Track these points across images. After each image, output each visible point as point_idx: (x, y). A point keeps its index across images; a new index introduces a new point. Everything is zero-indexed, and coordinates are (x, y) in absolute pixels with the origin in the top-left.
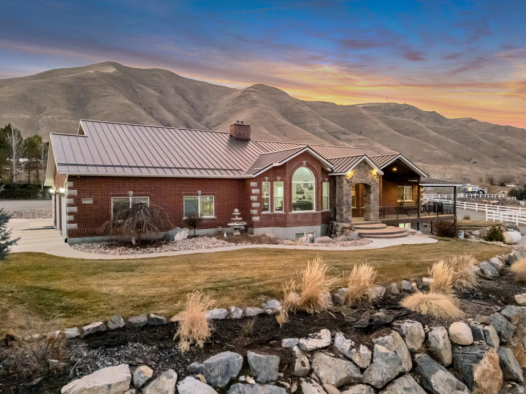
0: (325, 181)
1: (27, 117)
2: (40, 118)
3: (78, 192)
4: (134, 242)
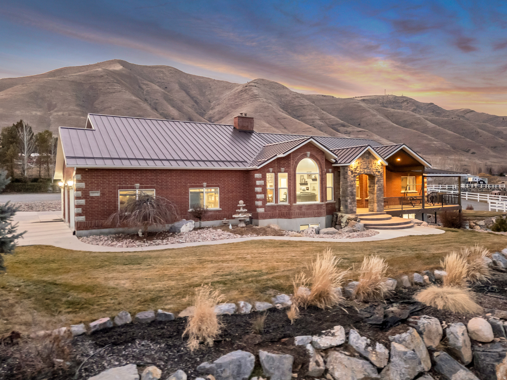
0: (329, 172)
1: (39, 113)
2: (51, 114)
3: (86, 185)
4: (140, 234)
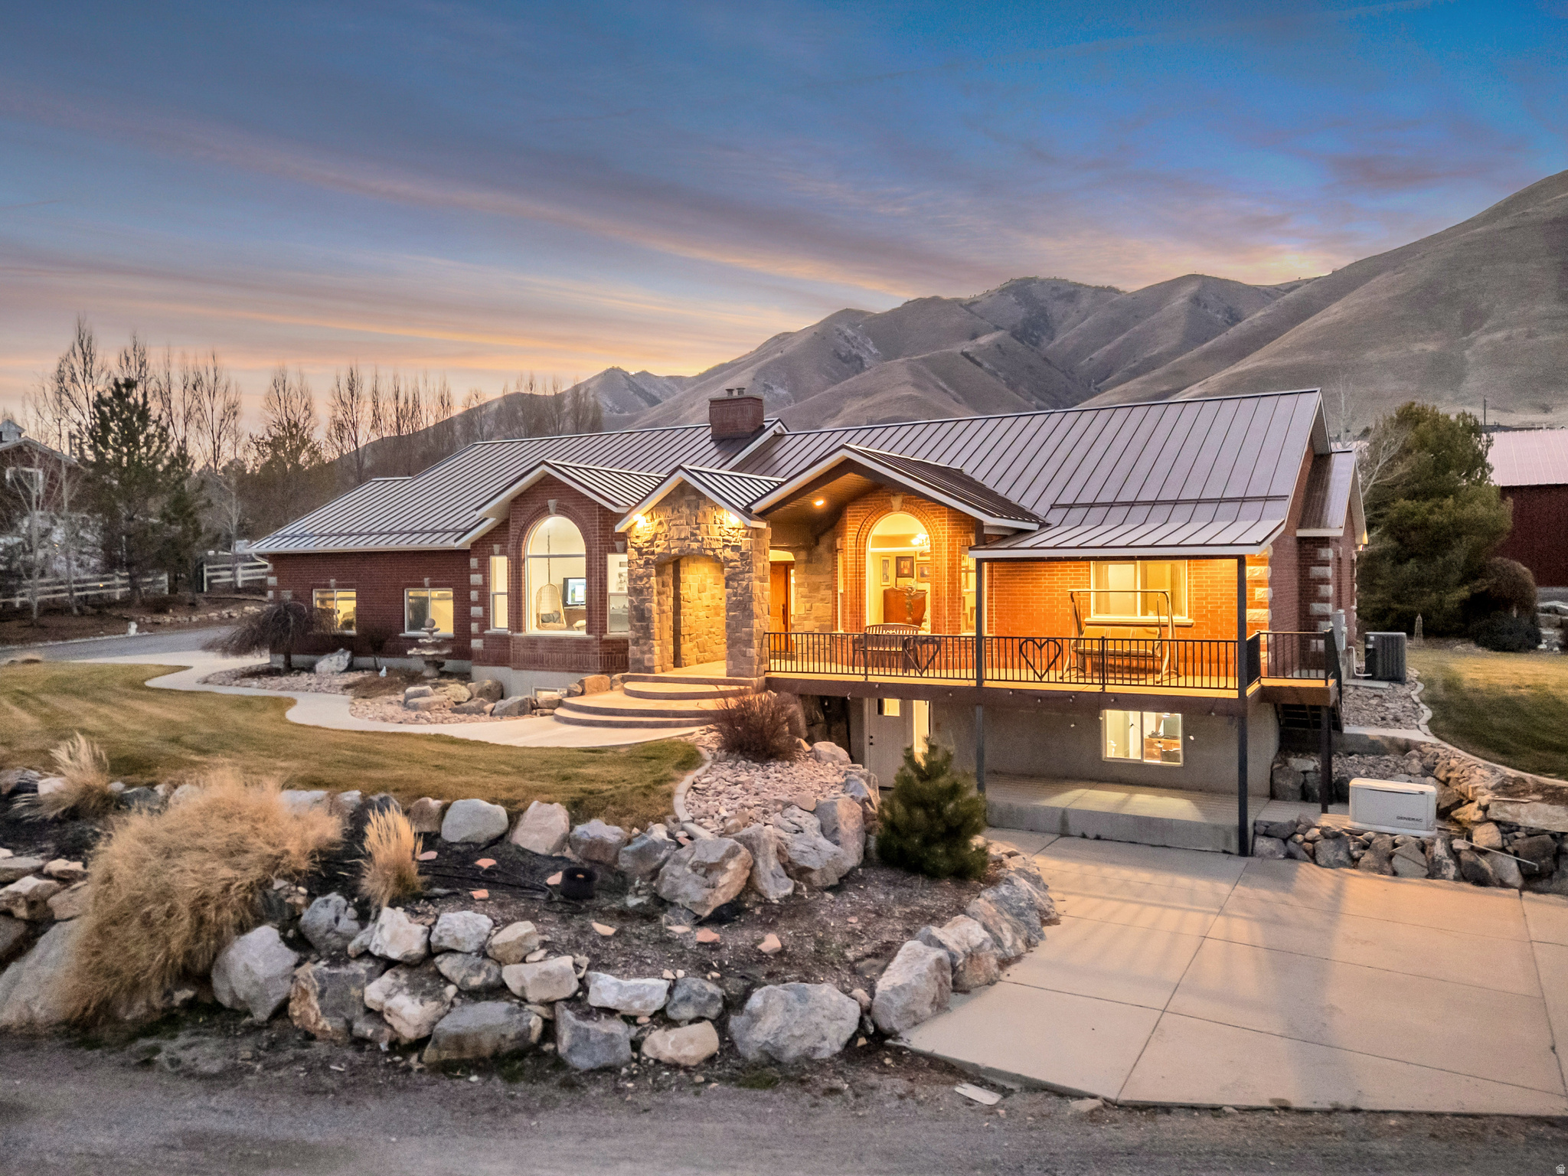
1: (1431, 347)
2: (1469, 344)
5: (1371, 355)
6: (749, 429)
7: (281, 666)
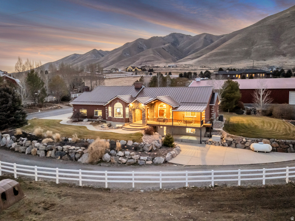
1: (246, 49)
2: (252, 48)
3: (74, 108)
5: (235, 50)
6: (140, 87)
7: (77, 120)
